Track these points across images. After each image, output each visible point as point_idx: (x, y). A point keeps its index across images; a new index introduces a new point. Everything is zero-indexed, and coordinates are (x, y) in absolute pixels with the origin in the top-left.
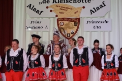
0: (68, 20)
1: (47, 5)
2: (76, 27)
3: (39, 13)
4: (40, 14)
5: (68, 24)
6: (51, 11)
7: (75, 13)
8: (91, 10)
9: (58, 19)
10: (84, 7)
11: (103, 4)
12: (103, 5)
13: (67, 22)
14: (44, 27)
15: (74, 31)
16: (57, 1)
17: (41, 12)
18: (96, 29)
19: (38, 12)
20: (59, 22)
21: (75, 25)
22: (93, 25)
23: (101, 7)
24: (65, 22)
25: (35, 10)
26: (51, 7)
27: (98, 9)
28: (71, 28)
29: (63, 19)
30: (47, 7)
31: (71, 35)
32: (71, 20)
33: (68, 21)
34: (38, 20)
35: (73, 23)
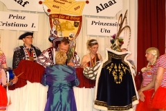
0: (65, 17)
3: (23, 4)
4: (23, 6)
5: (65, 24)
6: (40, 3)
7: (75, 9)
8: (97, 7)
9: (50, 15)
10: (88, 2)
12: (113, 2)
17: (25, 3)
19: (20, 2)
28: (69, 29)
29: (59, 16)
32: (70, 18)
33: (65, 19)
34: (20, 14)
35: (73, 22)
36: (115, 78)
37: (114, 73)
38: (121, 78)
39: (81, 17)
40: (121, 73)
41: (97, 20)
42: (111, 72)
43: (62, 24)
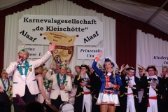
0: (62, 47)
1: (40, 32)
2: (70, 55)
4: (33, 41)
6: (45, 38)
7: (69, 41)
8: (85, 39)
10: (78, 36)
11: (97, 33)
12: (96, 35)
13: (62, 50)
15: (68, 59)
16: (51, 28)
17: (35, 39)
18: (90, 58)
19: (31, 39)
21: (69, 53)
22: (86, 53)
24: (59, 50)
25: (28, 37)
26: (45, 34)
27: (92, 38)
28: (65, 56)
29: (57, 47)
30: (41, 35)
32: (65, 48)
34: (31, 47)
35: (67, 51)
39: (73, 47)
41: (84, 48)
43: (60, 53)
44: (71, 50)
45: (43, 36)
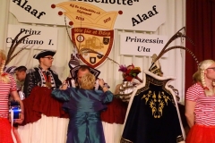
0: (92, 32)
3: (38, 15)
4: (38, 17)
5: (91, 40)
6: (60, 13)
7: (105, 21)
8: (133, 19)
9: (73, 30)
11: (154, 9)
12: (154, 12)
13: (91, 36)
14: (46, 42)
15: (104, 53)
17: (41, 14)
18: (142, 53)
19: (34, 13)
20: (76, 35)
21: (106, 43)
23: (151, 14)
25: (28, 9)
26: (61, 5)
27: (146, 17)
28: (97, 47)
29: (83, 30)
30: (53, 6)
31: (98, 60)
32: (98, 33)
35: (101, 38)
36: (153, 111)
37: (152, 104)
38: (161, 111)
40: (162, 104)
41: (133, 35)
42: (149, 102)
43: (88, 41)
44: (108, 37)
45: (57, 10)
